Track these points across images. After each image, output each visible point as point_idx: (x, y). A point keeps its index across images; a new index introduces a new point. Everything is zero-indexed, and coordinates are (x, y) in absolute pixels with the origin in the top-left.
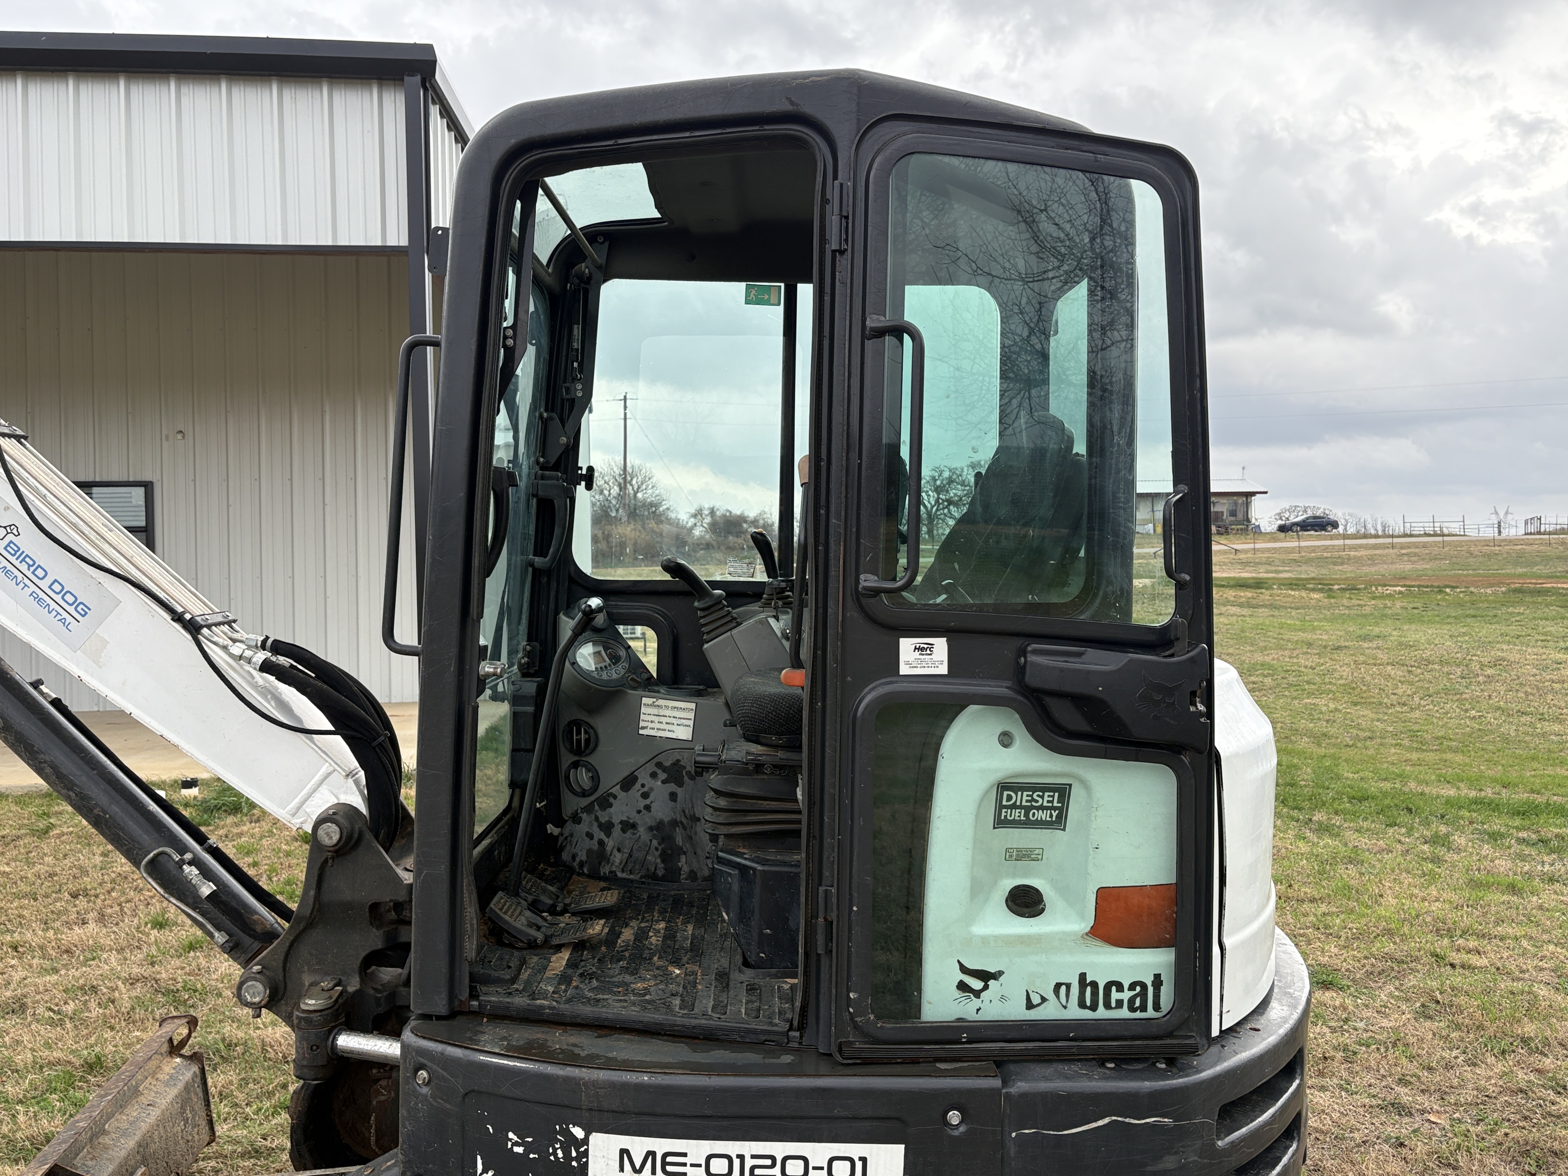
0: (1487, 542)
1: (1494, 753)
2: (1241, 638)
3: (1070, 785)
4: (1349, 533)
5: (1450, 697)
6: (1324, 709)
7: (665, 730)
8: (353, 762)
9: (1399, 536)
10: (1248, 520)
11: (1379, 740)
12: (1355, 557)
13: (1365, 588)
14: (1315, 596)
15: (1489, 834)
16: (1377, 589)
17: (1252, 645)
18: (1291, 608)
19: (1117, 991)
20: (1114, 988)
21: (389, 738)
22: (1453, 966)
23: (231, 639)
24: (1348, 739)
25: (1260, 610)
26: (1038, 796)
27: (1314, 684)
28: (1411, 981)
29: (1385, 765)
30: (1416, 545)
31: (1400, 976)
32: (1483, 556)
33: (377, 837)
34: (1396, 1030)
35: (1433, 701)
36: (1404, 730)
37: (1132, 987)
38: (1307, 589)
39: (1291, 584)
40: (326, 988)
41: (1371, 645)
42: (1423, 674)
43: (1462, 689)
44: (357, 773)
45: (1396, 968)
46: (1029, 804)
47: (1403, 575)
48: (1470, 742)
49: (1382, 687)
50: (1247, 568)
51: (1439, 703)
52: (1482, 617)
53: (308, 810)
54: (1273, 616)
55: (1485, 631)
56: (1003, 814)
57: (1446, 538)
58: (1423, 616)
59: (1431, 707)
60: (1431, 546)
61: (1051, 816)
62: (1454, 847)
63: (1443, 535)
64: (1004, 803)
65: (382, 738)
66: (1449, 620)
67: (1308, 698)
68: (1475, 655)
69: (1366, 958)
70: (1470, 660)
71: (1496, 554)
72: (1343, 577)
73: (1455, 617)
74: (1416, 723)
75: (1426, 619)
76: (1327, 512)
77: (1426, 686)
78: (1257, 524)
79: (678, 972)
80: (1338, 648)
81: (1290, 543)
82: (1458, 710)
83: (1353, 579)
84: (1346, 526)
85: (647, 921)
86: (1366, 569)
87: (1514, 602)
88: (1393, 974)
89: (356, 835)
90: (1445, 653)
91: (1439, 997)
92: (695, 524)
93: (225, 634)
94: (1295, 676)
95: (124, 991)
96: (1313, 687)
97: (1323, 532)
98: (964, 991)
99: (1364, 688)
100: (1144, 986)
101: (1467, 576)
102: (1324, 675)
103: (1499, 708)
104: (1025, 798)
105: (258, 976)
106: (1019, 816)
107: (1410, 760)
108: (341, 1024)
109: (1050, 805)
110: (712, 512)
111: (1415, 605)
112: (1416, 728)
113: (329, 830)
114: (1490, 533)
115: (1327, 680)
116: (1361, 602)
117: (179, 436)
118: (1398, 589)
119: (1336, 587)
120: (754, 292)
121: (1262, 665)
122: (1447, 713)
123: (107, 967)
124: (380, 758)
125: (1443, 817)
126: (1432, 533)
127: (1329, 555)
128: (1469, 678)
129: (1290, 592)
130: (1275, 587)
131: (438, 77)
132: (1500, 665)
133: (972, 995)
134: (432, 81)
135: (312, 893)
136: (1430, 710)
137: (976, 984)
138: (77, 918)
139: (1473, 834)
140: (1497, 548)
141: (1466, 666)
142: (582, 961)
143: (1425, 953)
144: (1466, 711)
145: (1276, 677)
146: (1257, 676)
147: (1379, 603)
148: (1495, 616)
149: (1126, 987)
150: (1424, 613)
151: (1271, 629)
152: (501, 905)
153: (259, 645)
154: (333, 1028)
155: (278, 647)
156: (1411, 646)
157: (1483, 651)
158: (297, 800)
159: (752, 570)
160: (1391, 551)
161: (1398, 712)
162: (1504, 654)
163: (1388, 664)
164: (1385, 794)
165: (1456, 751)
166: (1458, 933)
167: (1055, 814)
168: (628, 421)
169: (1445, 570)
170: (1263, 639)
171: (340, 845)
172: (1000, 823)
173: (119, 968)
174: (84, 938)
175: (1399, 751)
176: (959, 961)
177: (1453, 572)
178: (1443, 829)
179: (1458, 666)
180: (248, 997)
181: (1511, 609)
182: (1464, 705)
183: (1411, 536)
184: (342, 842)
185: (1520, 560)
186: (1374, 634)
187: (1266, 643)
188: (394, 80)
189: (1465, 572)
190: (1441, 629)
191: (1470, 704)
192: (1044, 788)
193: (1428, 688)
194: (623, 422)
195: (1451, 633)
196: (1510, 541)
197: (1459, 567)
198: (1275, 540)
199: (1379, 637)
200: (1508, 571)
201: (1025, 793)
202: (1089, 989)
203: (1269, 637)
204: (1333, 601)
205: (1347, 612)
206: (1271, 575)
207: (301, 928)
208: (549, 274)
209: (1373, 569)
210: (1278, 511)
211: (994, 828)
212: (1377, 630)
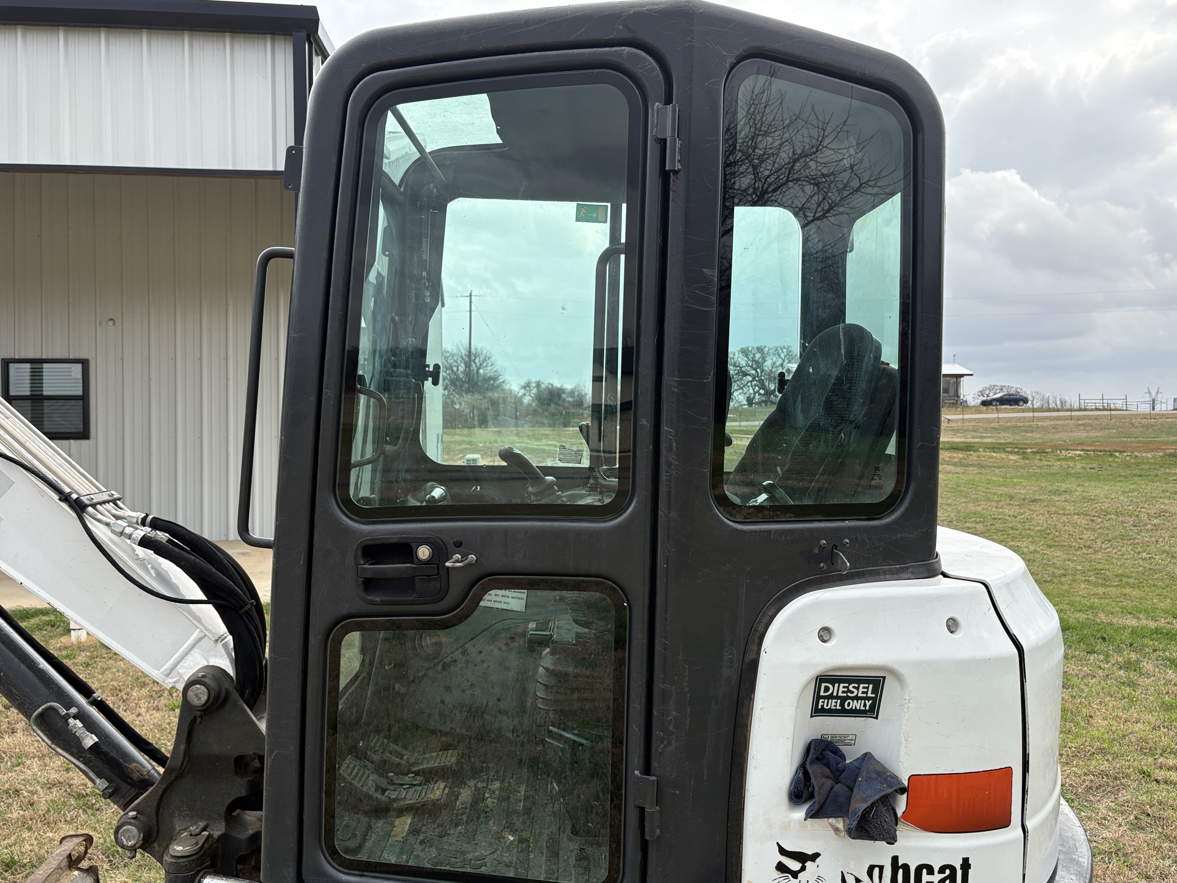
0: (1144, 416)
1: (1163, 589)
2: (957, 491)
3: (884, 678)
4: (1035, 407)
5: (1125, 542)
6: (1025, 550)
7: (501, 602)
8: (222, 628)
9: (1076, 410)
10: (958, 396)
11: (1071, 577)
12: (1042, 426)
13: (1052, 452)
14: (1013, 458)
15: (1170, 660)
16: (1061, 453)
17: (966, 497)
18: (995, 467)
19: (928, 874)
20: (925, 871)
21: (255, 606)
22: (1157, 781)
23: (114, 516)
24: (1046, 576)
25: (971, 469)
26: (854, 687)
27: (1017, 530)
28: (1124, 796)
29: (1078, 599)
30: (1089, 417)
31: (1116, 791)
32: (1143, 426)
33: (242, 696)
34: (1116, 841)
35: (1112, 545)
36: (1090, 568)
37: (942, 870)
38: (1006, 452)
39: (993, 448)
40: (193, 833)
41: (1060, 498)
42: (1102, 522)
43: (1135, 536)
44: (225, 638)
45: (1111, 784)
46: (845, 695)
47: (1080, 441)
48: (1144, 579)
49: (1071, 533)
50: (958, 434)
51: (1116, 547)
52: (1147, 476)
53: (180, 671)
54: (980, 473)
55: (1149, 488)
56: (820, 704)
57: (1113, 412)
58: (1099, 475)
59: (1110, 549)
60: (1101, 418)
61: (865, 705)
62: (1144, 673)
63: (1111, 410)
64: (822, 694)
65: (248, 606)
66: (1120, 479)
67: (1012, 541)
68: (1143, 508)
69: (1085, 774)
70: (1139, 512)
71: (1152, 425)
72: (1034, 442)
73: (1125, 477)
74: (1100, 563)
75: (1102, 477)
76: (1019, 390)
77: (1106, 532)
78: (965, 399)
79: (511, 838)
80: (1034, 501)
81: (991, 415)
82: (1132, 553)
83: (1041, 444)
84: (1033, 401)
85: (484, 781)
86: (1051, 436)
87: (1169, 464)
88: (1109, 789)
89: (223, 695)
90: (1119, 505)
91: (1149, 811)
92: (525, 395)
93: (109, 512)
94: (1001, 524)
95: (42, 795)
96: (1016, 532)
97: (1016, 406)
98: (783, 872)
99: (1057, 534)
100: (953, 869)
101: (1131, 442)
102: (1024, 522)
103: (1164, 551)
104: (841, 689)
105: (132, 821)
106: (835, 706)
107: (1097, 594)
108: (206, 867)
109: (865, 695)
110: (538, 385)
111: (1092, 466)
112: (1100, 567)
113: (198, 692)
114: (1145, 409)
115: (1027, 527)
116: (1049, 463)
117: (111, 323)
118: (1078, 452)
119: (1029, 450)
120: (583, 211)
121: (975, 514)
122: (1123, 555)
123: (29, 773)
124: (246, 625)
125: (1131, 645)
126: (1101, 408)
127: (1022, 424)
128: (1139, 526)
129: (993, 454)
130: (981, 450)
131: (320, 33)
132: (1164, 516)
133: (790, 876)
134: (316, 36)
135: (182, 747)
136: (1109, 552)
137: (794, 865)
138: (8, 728)
139: (1157, 660)
140: (1153, 420)
141: (1137, 516)
142: (423, 825)
143: (1134, 770)
144: (1139, 553)
145: (986, 524)
146: (971, 522)
147: (1064, 464)
148: (1156, 476)
149: (936, 870)
150: (1100, 472)
151: (980, 484)
152: (349, 771)
153: (140, 522)
154: (199, 872)
155: (157, 524)
156: (1092, 499)
157: (1149, 505)
158: (171, 662)
159: (580, 457)
160: (1070, 422)
161: (1085, 554)
162: (1167, 507)
163: (1074, 514)
164: (1083, 625)
165: (1133, 586)
166: (1159, 751)
167: (868, 704)
168: (473, 313)
169: (1113, 438)
170: (974, 492)
171: (208, 704)
172: (817, 711)
173: (39, 773)
174: (12, 746)
175: (1087, 586)
176: (778, 843)
177: (1119, 439)
178: (1133, 656)
179: (1130, 516)
180: (124, 840)
181: (1167, 471)
182: (1137, 548)
183: (1085, 410)
184: (210, 702)
185: (1172, 430)
186: (1063, 489)
187: (977, 496)
188: (285, 35)
189: (1129, 440)
190: (1115, 486)
191: (1141, 547)
192: (859, 681)
193: (1107, 534)
194: (468, 313)
195: (1123, 490)
196: (1163, 415)
197: (1124, 436)
198: (980, 412)
199: (1066, 492)
200: (1162, 439)
201: (842, 685)
202: (901, 872)
203: (979, 491)
204: (1027, 461)
205: (1039, 471)
206: (976, 440)
207: (173, 778)
208: (401, 193)
209: (1056, 436)
210: (981, 389)
211: (812, 716)
212: (1064, 487)
